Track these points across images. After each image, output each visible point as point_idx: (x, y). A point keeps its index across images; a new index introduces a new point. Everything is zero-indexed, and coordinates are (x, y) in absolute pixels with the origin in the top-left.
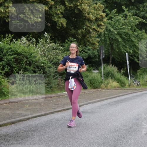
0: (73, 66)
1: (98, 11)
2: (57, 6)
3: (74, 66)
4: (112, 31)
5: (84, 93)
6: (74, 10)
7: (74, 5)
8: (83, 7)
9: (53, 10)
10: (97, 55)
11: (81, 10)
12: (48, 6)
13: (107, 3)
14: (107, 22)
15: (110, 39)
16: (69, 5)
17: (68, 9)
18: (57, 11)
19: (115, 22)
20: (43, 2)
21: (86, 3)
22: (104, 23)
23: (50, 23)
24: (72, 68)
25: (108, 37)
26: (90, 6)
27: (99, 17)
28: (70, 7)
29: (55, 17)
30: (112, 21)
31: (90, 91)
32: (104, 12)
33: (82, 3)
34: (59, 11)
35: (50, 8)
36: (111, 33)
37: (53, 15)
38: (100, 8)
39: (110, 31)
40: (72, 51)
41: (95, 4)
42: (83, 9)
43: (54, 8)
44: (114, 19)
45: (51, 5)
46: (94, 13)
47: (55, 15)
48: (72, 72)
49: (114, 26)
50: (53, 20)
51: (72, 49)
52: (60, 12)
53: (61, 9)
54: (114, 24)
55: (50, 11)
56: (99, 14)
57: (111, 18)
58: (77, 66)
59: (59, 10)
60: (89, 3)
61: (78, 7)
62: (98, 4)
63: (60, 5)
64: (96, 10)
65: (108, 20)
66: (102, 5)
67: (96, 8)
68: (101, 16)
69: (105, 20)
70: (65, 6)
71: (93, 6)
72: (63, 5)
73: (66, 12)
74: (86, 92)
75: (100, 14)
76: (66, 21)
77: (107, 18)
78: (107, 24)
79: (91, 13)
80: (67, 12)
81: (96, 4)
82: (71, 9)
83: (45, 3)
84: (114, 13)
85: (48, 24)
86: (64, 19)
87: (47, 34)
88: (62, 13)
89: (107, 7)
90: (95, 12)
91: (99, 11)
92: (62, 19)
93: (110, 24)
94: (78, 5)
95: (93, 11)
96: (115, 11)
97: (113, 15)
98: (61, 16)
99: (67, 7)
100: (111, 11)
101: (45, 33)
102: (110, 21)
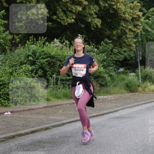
0: (80, 68)
1: (134, 10)
2: (91, 6)
3: (82, 68)
4: (150, 31)
5: (120, 97)
6: (108, 10)
7: (109, 4)
8: (118, 6)
9: (87, 11)
10: (134, 57)
11: (116, 10)
12: (81, 7)
13: (144, 2)
14: (144, 22)
15: (148, 39)
16: (104, 5)
17: (103, 9)
18: (91, 11)
19: (153, 21)
20: (76, 2)
21: (122, 3)
22: (141, 23)
23: (84, 24)
24: (78, 71)
25: (145, 38)
26: (125, 5)
27: (135, 16)
28: (105, 7)
29: (89, 17)
30: (149, 20)
31: (127, 95)
32: (140, 11)
33: (118, 2)
34: (92, 12)
35: (84, 9)
36: (148, 33)
37: (87, 16)
38: (137, 7)
39: (147, 31)
40: (77, 47)
41: (131, 3)
42: (119, 8)
43: (88, 8)
44: (152, 18)
45: (85, 5)
46: (130, 12)
47: (88, 16)
48: (79, 76)
49: (151, 25)
50: (87, 21)
51: (78, 45)
52: (94, 12)
53: (95, 9)
54: (152, 23)
55: (84, 12)
56: (135, 13)
57: (148, 18)
58: (85, 68)
59: (93, 10)
60: (125, 2)
61: (114, 7)
62: (134, 3)
63: (94, 5)
64: (133, 9)
65: (145, 19)
66: (138, 4)
67: (132, 7)
68: (138, 15)
69: (142, 19)
70: (99, 5)
71: (129, 5)
72: (97, 5)
73: (100, 12)
74: (122, 96)
75: (137, 14)
76: (101, 22)
77: (144, 18)
78: (144, 24)
79: (127, 12)
80: (102, 12)
81: (133, 3)
82: (105, 9)
83: (78, 3)
84: (151, 12)
85: (82, 25)
86: (99, 19)
87: (80, 36)
88: (96, 13)
89: (143, 6)
90: (132, 11)
91: (136, 10)
92: (96, 19)
93: (147, 23)
94: (113, 5)
95: (129, 10)
96: (153, 10)
97: (150, 14)
98: (95, 16)
99: (101, 7)
100: (148, 9)
101: (79, 35)
102: (147, 20)
